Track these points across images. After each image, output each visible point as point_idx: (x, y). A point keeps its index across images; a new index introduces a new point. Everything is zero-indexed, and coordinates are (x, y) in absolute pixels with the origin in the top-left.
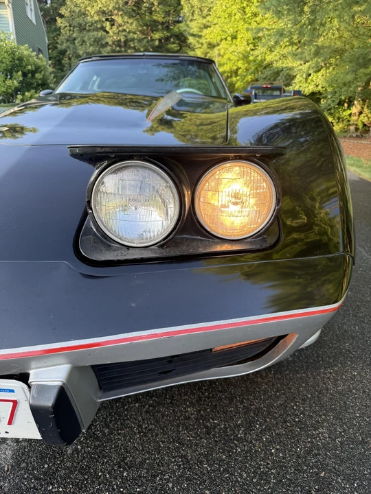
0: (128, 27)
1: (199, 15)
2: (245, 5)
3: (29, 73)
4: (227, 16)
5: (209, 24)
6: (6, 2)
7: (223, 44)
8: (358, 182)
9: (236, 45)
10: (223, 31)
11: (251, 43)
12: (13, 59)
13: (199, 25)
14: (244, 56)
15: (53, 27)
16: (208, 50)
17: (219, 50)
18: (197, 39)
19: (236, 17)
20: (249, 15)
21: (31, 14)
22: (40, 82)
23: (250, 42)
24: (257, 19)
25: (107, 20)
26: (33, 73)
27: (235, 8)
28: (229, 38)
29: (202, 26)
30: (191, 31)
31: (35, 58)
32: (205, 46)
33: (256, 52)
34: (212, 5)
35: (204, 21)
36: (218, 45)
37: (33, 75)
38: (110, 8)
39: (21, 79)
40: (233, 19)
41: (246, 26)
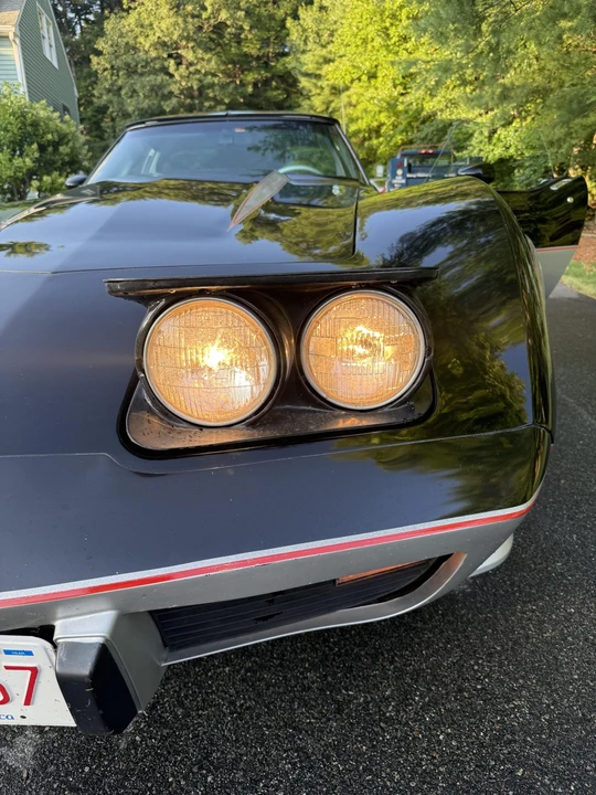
0: (203, 67)
1: (315, 42)
2: (388, 24)
3: (49, 145)
4: (359, 43)
5: (332, 56)
6: (11, 36)
7: (356, 88)
8: (575, 300)
9: (376, 89)
10: (354, 67)
11: (401, 84)
12: (24, 124)
13: (317, 58)
14: (388, 103)
15: (86, 70)
16: (332, 98)
17: (349, 97)
18: (314, 81)
19: (374, 44)
20: (395, 39)
21: (51, 52)
22: (67, 159)
23: (397, 82)
24: (408, 45)
25: (170, 56)
26: (56, 145)
27: (372, 30)
28: (364, 78)
29: (321, 60)
30: (304, 69)
31: (58, 121)
32: (327, 91)
33: (408, 99)
34: (335, 27)
35: (324, 52)
36: (347, 88)
37: (56, 149)
38: (175, 37)
39: (37, 155)
40: (369, 47)
41: (391, 57)
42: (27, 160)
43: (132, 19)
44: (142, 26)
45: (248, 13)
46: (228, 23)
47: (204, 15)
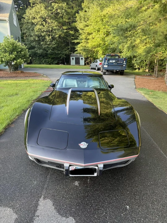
0: (53, 25)
1: (83, 20)
3: (19, 52)
5: (88, 25)
6: (7, 20)
7: (94, 34)
9: (100, 35)
10: (94, 28)
14: (102, 39)
16: (88, 36)
17: (92, 36)
18: (83, 31)
19: (99, 23)
21: (15, 22)
23: (105, 33)
25: (44, 21)
27: (99, 19)
28: (96, 31)
29: (85, 25)
34: (89, 17)
35: (86, 23)
36: (92, 34)
38: (45, 16)
39: (16, 54)
40: (98, 23)
41: (104, 27)
42: (13, 55)
43: (34, 9)
44: (36, 12)
45: (65, 11)
46: (60, 13)
47: (54, 10)
